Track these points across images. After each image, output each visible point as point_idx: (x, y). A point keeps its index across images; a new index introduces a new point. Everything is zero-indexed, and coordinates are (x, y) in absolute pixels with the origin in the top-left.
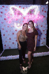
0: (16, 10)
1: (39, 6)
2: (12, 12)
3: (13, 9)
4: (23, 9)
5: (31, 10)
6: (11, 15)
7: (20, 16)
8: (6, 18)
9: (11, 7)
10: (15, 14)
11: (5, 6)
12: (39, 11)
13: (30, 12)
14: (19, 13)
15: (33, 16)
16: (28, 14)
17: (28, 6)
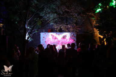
0: (53, 36)
1: (70, 33)
2: (50, 37)
3: (52, 35)
4: (58, 35)
5: (64, 36)
6: (50, 39)
7: (56, 40)
8: (46, 41)
9: (50, 34)
10: (53, 39)
11: (46, 33)
12: (70, 37)
13: (63, 37)
14: (56, 38)
15: (65, 40)
16: (62, 38)
17: (62, 33)
